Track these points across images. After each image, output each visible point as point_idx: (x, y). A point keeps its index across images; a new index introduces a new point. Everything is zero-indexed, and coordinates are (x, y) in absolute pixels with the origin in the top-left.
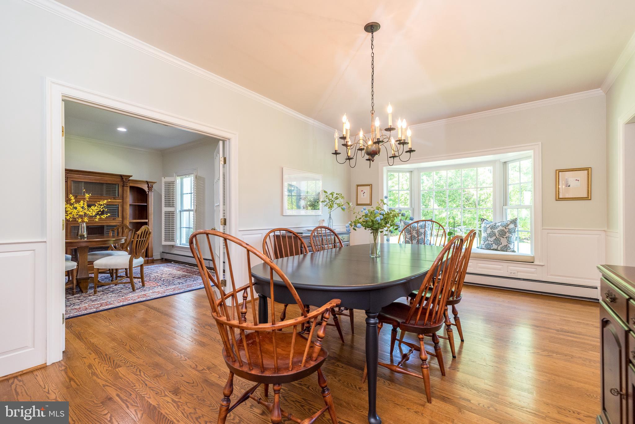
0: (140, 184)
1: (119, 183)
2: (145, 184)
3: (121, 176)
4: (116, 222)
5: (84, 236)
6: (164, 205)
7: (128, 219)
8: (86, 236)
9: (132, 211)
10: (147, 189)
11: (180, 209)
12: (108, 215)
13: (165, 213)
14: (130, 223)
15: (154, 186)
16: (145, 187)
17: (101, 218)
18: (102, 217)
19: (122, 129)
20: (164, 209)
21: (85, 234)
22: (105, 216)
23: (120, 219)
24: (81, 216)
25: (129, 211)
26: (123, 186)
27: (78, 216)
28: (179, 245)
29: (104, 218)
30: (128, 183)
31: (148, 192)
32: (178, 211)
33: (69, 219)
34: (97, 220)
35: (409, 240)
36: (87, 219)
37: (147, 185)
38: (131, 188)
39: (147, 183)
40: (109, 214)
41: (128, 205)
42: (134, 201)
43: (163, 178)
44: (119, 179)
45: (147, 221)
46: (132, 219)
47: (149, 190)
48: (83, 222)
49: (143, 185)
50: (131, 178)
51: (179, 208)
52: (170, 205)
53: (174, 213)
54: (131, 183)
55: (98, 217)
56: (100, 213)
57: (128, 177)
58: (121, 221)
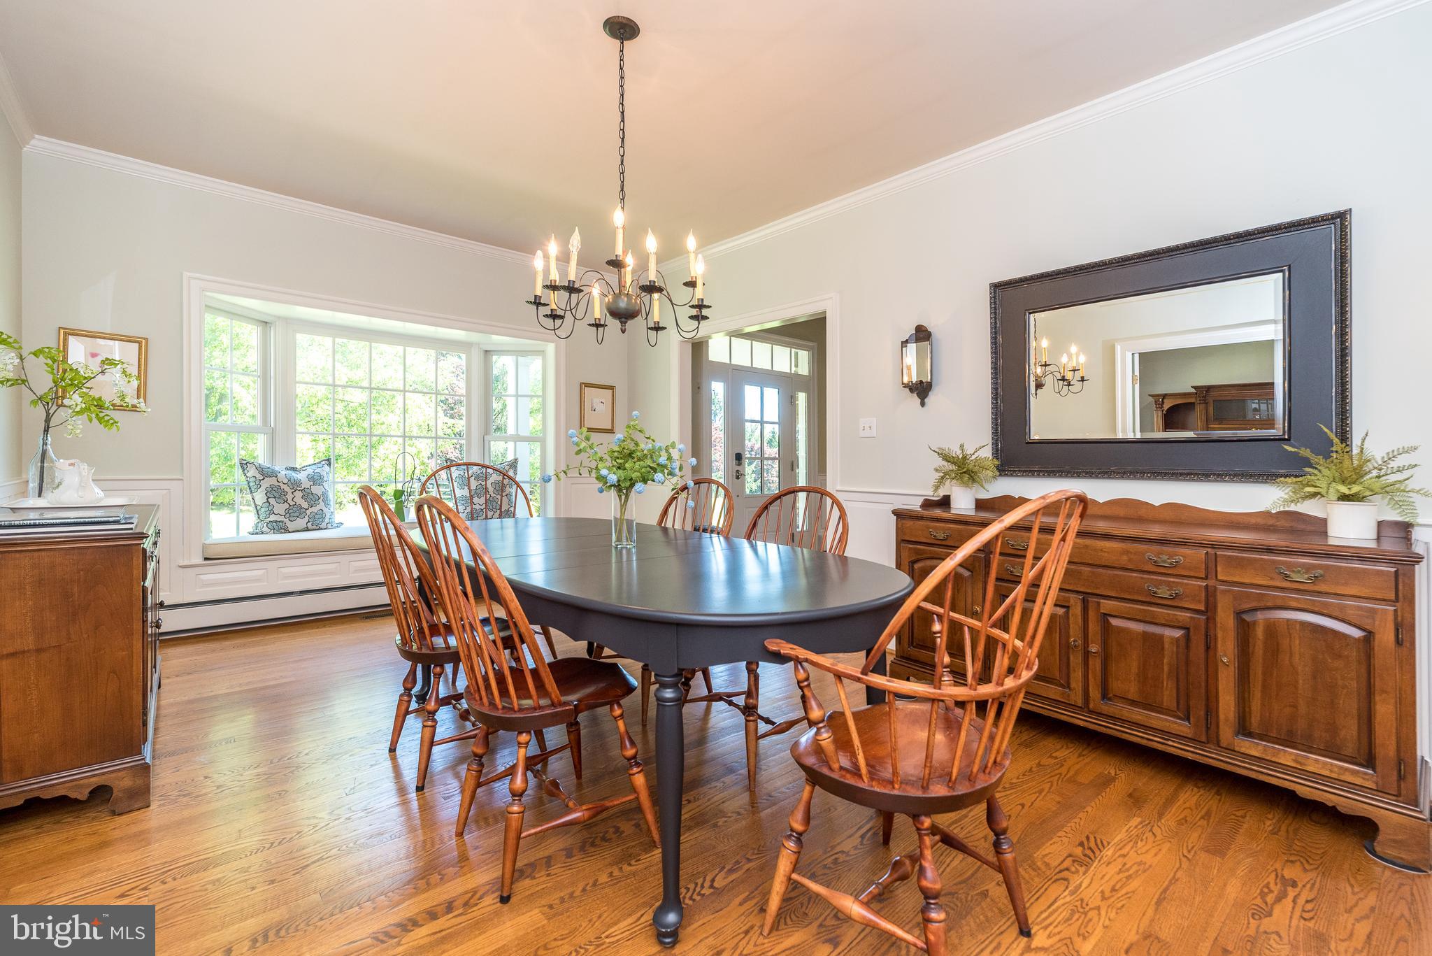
35: (282, 519)
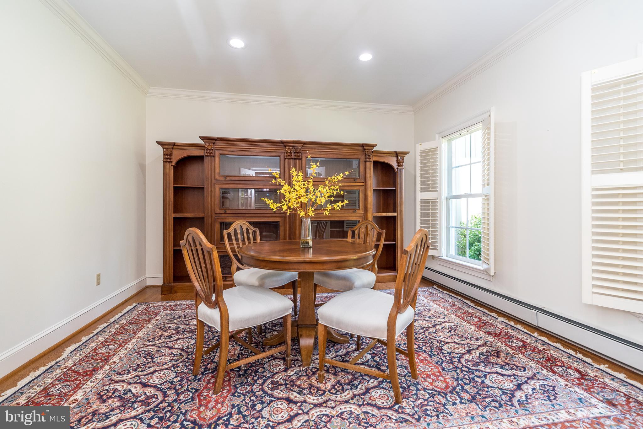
0: (387, 157)
1: (359, 157)
2: (393, 157)
3: (363, 146)
4: (356, 216)
5: (307, 243)
6: (420, 189)
7: (371, 212)
8: (311, 243)
9: (375, 200)
10: (396, 164)
11: (446, 196)
12: (344, 204)
13: (421, 203)
14: (374, 217)
15: (406, 158)
16: (393, 162)
17: (333, 209)
18: (335, 206)
19: (366, 57)
20: (420, 196)
21: (310, 239)
22: (340, 204)
23: (361, 211)
24: (304, 206)
25: (372, 199)
26: (365, 161)
27: (298, 205)
28: (444, 257)
29: (338, 208)
30: (371, 157)
31: (398, 168)
32: (443, 197)
33: (287, 210)
34: (327, 213)
36: (313, 212)
37: (395, 159)
38: (376, 164)
39: (396, 154)
40: (346, 202)
41: (372, 191)
42: (378, 184)
43: (418, 145)
44: (359, 152)
45: (395, 214)
46: (375, 211)
47: (398, 165)
48: (307, 216)
49: (390, 158)
50: (375, 149)
51: (444, 195)
52: (429, 188)
53: (435, 202)
54: (376, 156)
55: (329, 207)
56: (332, 199)
57: (371, 148)
58: (363, 214)
